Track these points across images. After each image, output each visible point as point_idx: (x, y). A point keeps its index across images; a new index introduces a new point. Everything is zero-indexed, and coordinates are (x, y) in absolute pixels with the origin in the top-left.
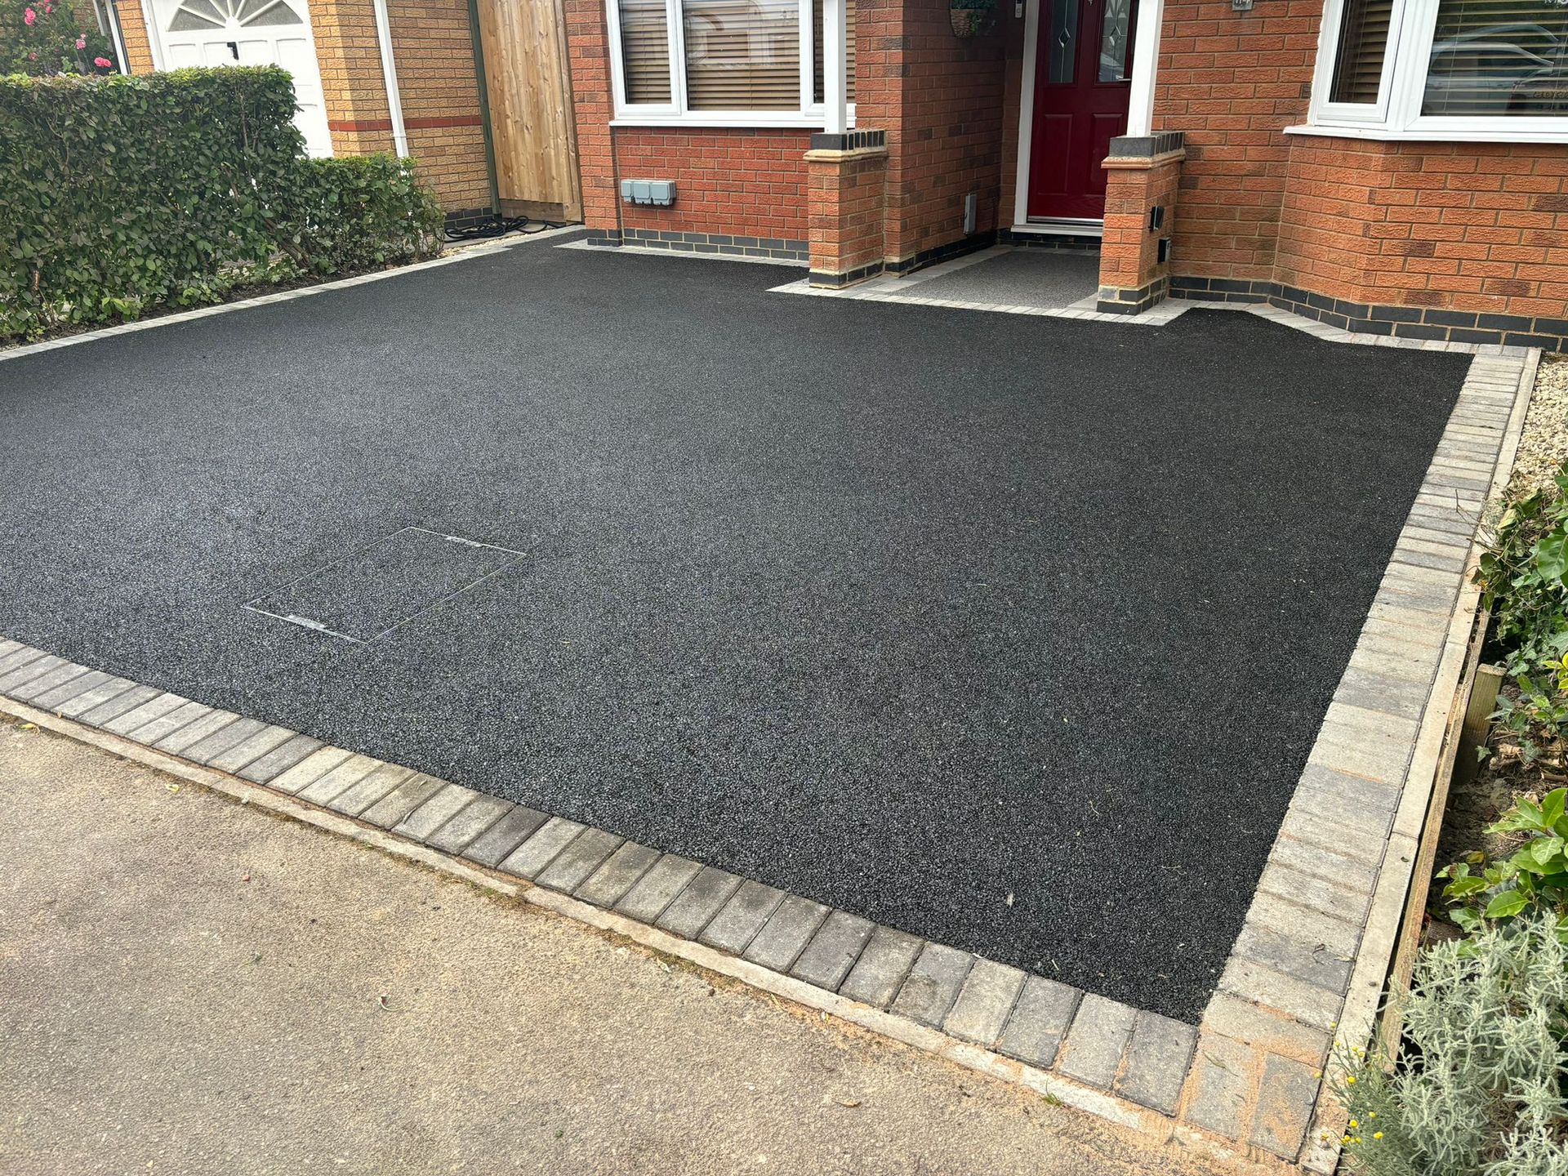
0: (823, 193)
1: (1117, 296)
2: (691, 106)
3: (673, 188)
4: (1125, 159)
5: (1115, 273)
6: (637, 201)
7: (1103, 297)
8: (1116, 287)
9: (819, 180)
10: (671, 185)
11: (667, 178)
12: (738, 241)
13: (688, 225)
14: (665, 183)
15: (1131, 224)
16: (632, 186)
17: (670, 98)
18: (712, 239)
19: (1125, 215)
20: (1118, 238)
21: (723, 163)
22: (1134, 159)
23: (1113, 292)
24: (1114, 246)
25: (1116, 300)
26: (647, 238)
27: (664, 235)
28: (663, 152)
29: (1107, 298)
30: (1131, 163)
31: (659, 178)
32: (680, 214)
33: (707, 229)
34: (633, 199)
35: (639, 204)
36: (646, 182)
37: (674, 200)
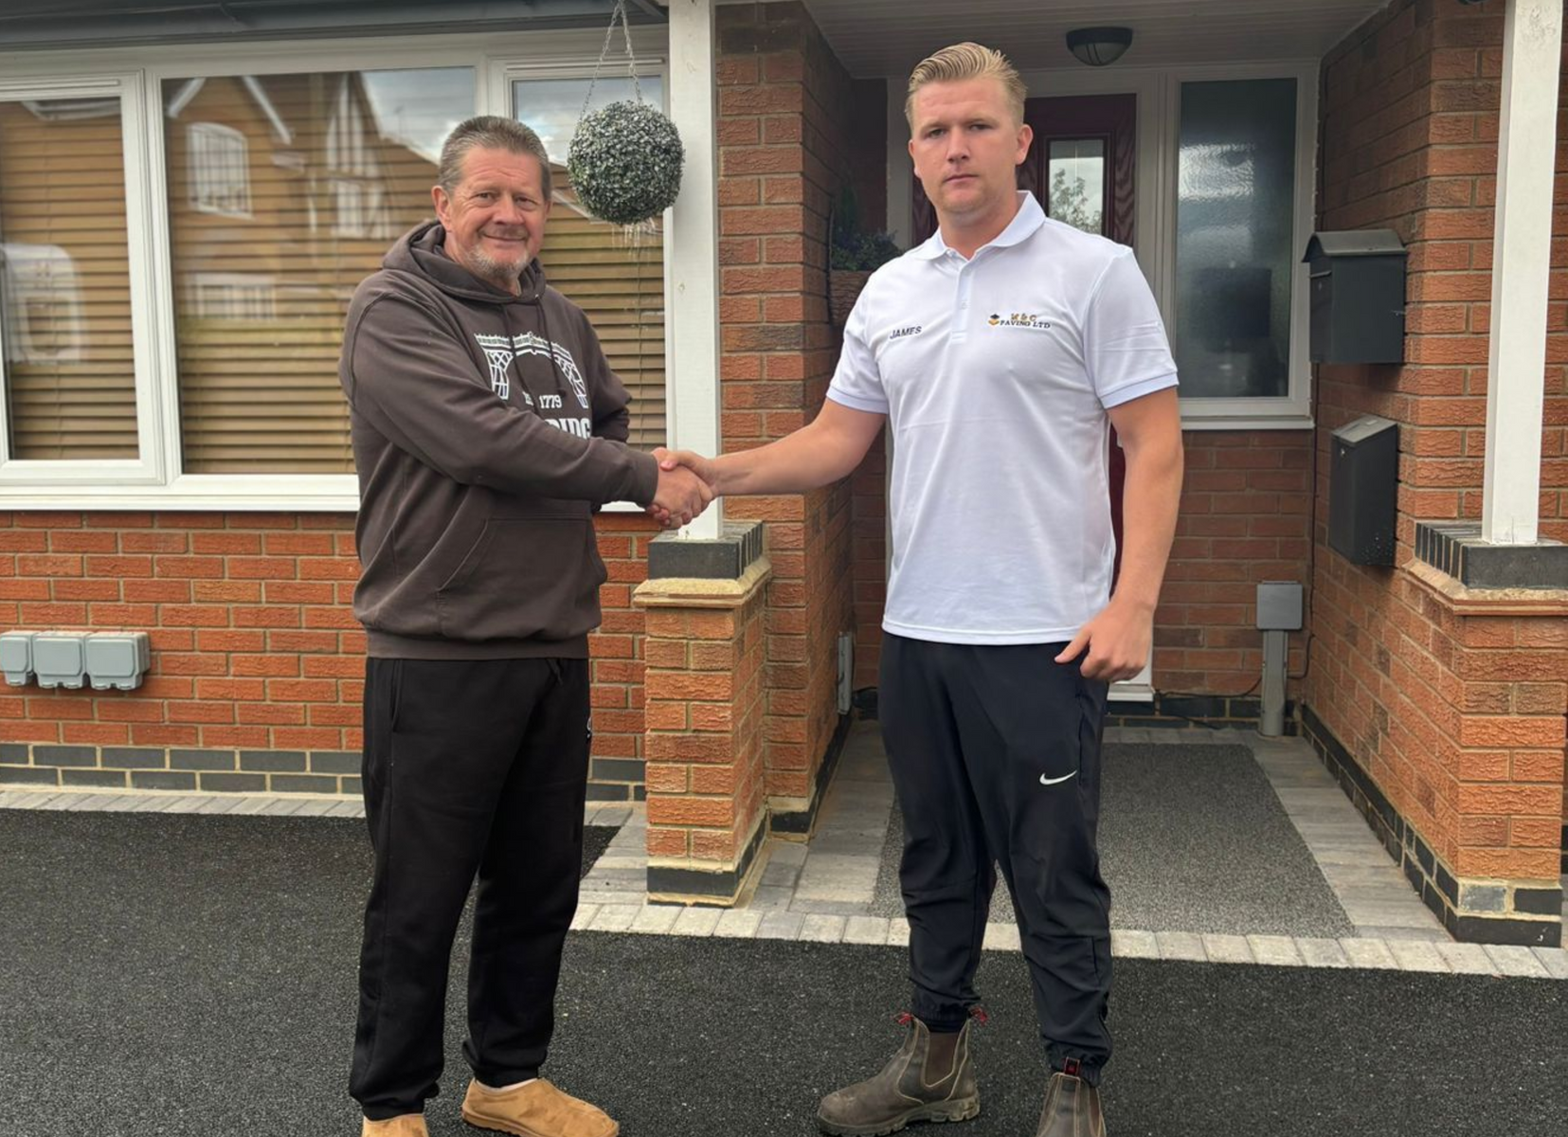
0: (687, 679)
1: (1508, 902)
2: (191, 463)
3: (147, 648)
4: (1513, 593)
5: (1500, 851)
6: (43, 682)
7: (1473, 906)
8: (1505, 883)
9: (678, 650)
10: (141, 641)
11: (124, 625)
12: (320, 762)
13: (179, 731)
14: (130, 637)
15: (1535, 738)
16: (30, 647)
17: (136, 447)
18: (248, 760)
19: (1515, 717)
20: (1503, 771)
21: (283, 588)
22: (1538, 595)
23: (1497, 894)
24: (1493, 787)
25: (1508, 911)
26: (69, 765)
27: (110, 756)
28: (115, 568)
29: (1483, 907)
30: (1533, 603)
31: (101, 624)
32: (163, 708)
33: (237, 738)
34: (33, 678)
35: (52, 691)
36: (68, 636)
37: (145, 675)
